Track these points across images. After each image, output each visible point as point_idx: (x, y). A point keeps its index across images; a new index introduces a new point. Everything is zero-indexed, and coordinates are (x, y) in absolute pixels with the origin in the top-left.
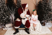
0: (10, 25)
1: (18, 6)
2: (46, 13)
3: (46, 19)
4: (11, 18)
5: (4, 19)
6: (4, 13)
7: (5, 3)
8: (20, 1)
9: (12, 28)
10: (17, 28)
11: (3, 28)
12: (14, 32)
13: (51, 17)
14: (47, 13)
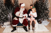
0: (8, 23)
1: (15, 6)
2: (42, 12)
3: (42, 18)
4: (9, 16)
5: (3, 17)
6: (3, 12)
7: (4, 3)
8: (18, 1)
9: (10, 26)
10: (15, 26)
11: (1, 26)
12: (12, 29)
13: (47, 16)
14: (44, 12)
